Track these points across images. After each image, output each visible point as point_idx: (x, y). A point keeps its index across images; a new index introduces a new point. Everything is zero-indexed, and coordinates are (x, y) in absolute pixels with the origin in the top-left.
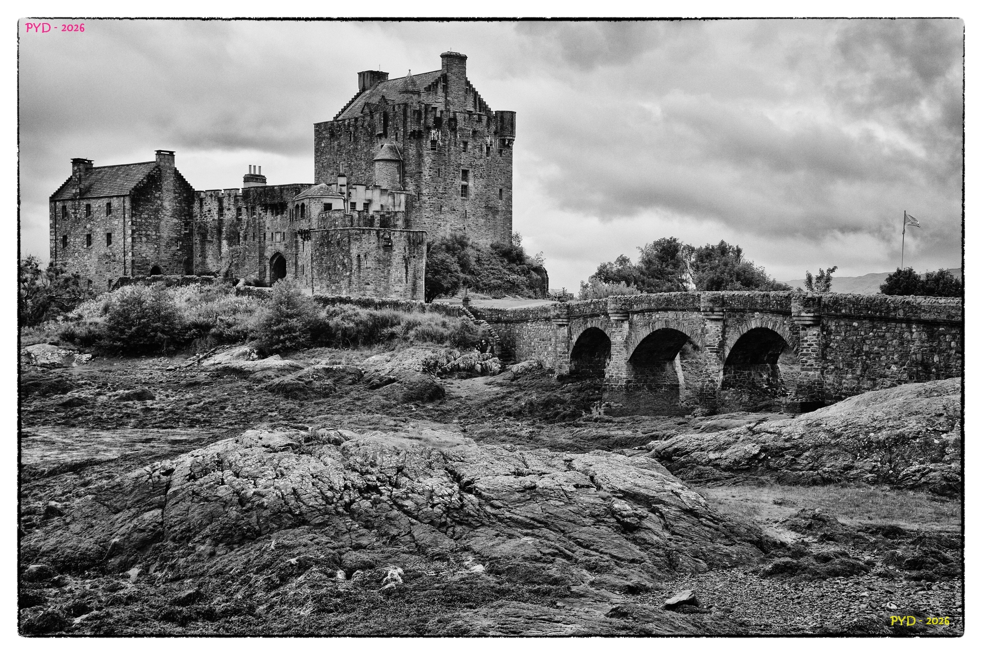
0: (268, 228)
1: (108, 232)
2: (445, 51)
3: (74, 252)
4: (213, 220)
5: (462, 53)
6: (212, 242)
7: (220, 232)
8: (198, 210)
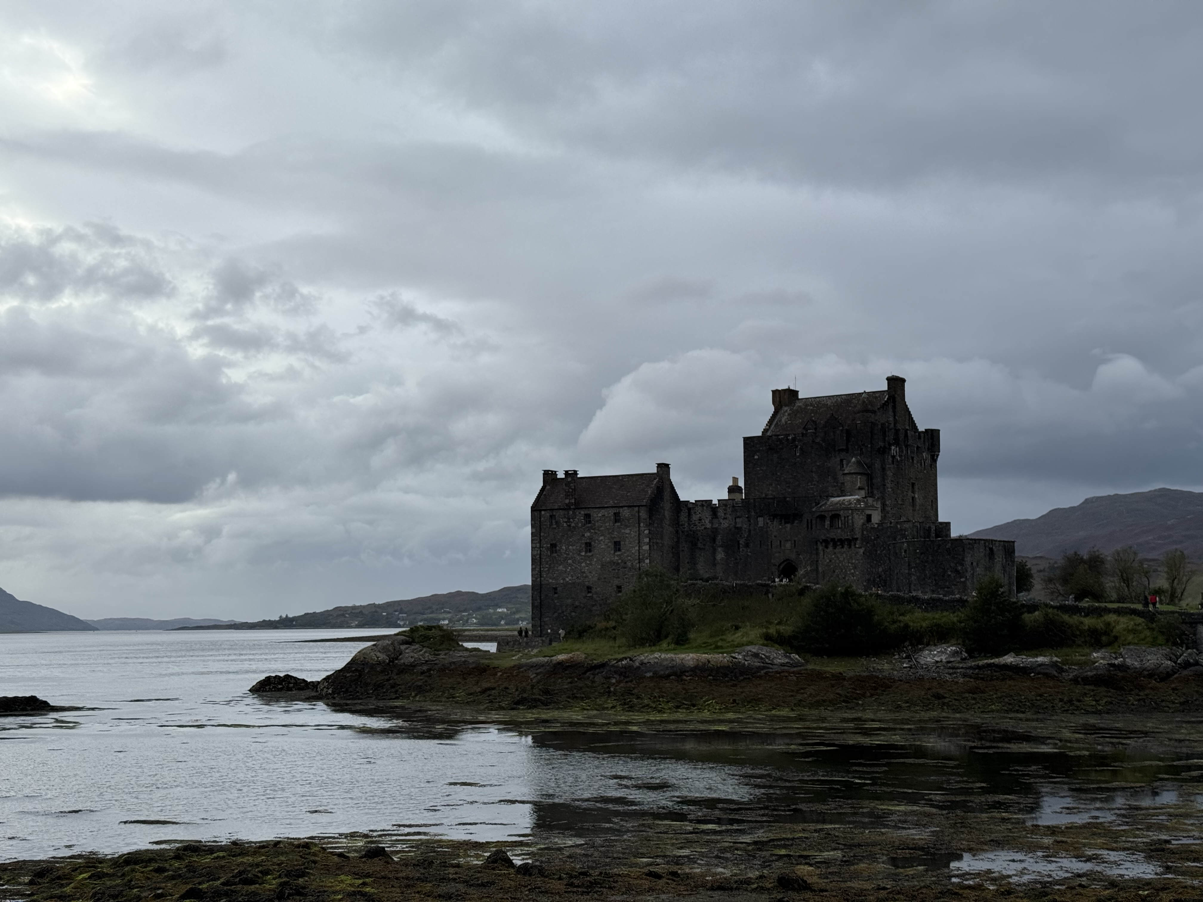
0: (775, 537)
1: (615, 540)
2: (890, 375)
3: (566, 559)
4: (705, 528)
5: (901, 376)
6: (704, 549)
7: (714, 540)
8: (686, 519)
